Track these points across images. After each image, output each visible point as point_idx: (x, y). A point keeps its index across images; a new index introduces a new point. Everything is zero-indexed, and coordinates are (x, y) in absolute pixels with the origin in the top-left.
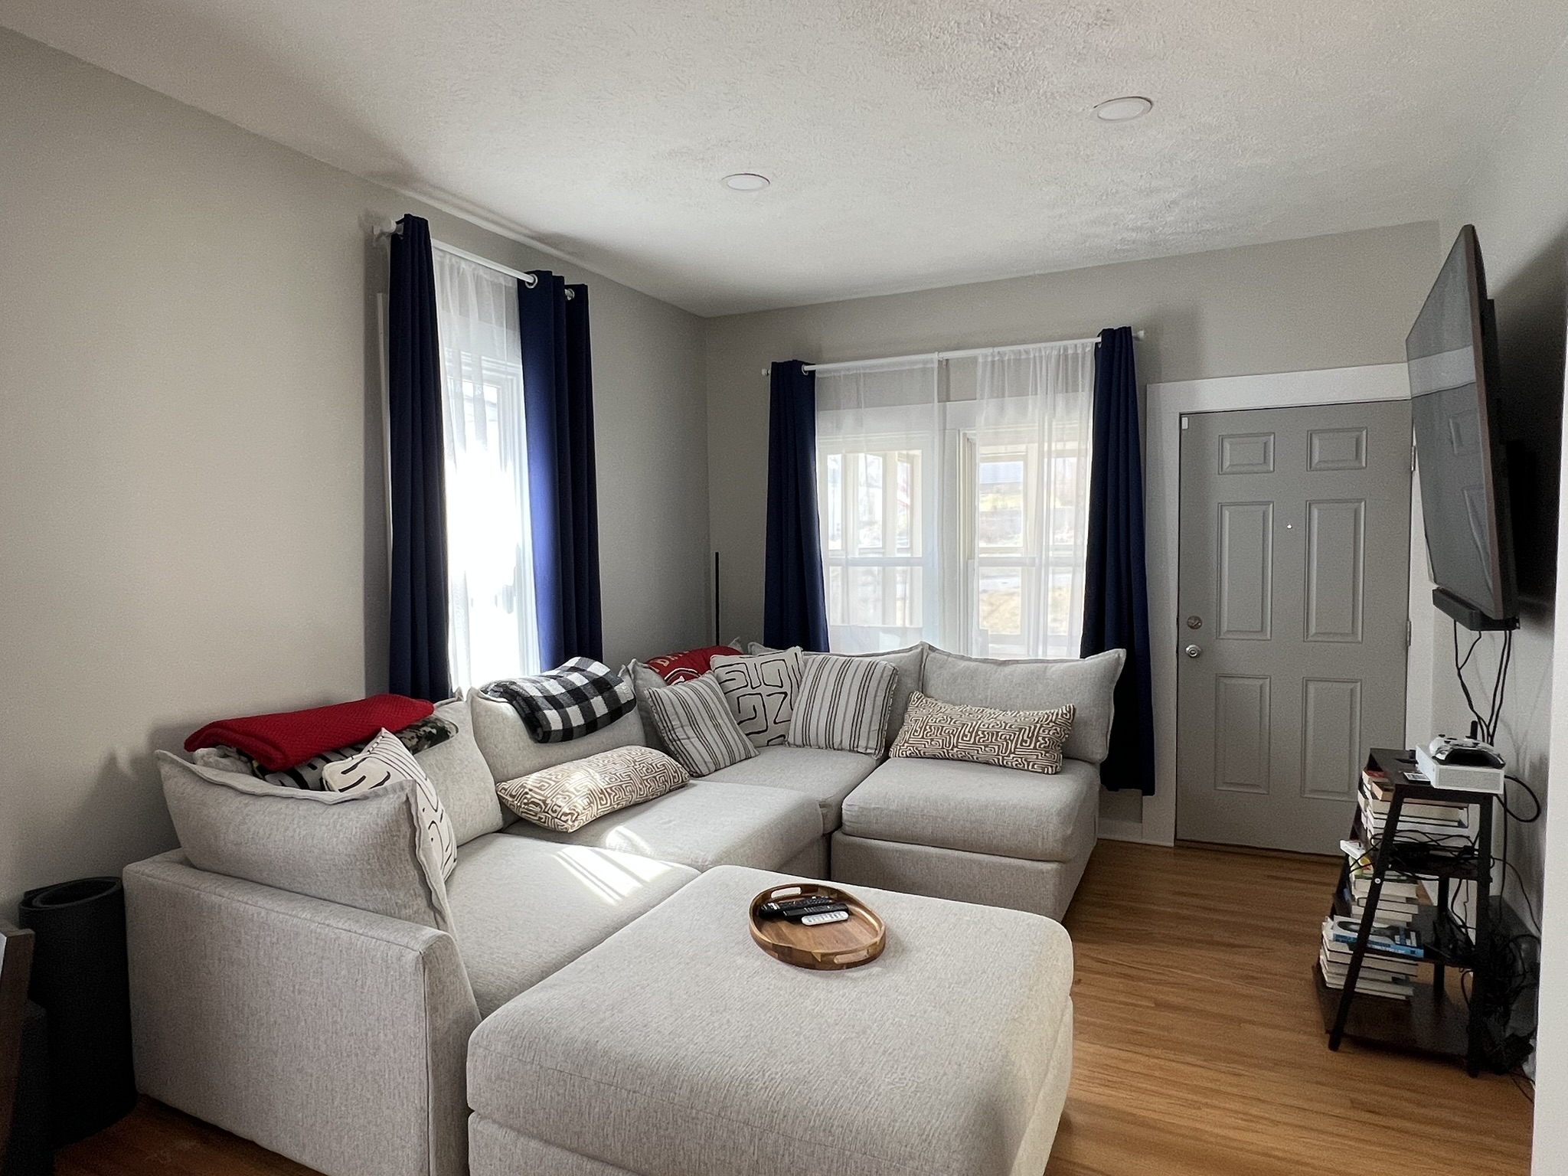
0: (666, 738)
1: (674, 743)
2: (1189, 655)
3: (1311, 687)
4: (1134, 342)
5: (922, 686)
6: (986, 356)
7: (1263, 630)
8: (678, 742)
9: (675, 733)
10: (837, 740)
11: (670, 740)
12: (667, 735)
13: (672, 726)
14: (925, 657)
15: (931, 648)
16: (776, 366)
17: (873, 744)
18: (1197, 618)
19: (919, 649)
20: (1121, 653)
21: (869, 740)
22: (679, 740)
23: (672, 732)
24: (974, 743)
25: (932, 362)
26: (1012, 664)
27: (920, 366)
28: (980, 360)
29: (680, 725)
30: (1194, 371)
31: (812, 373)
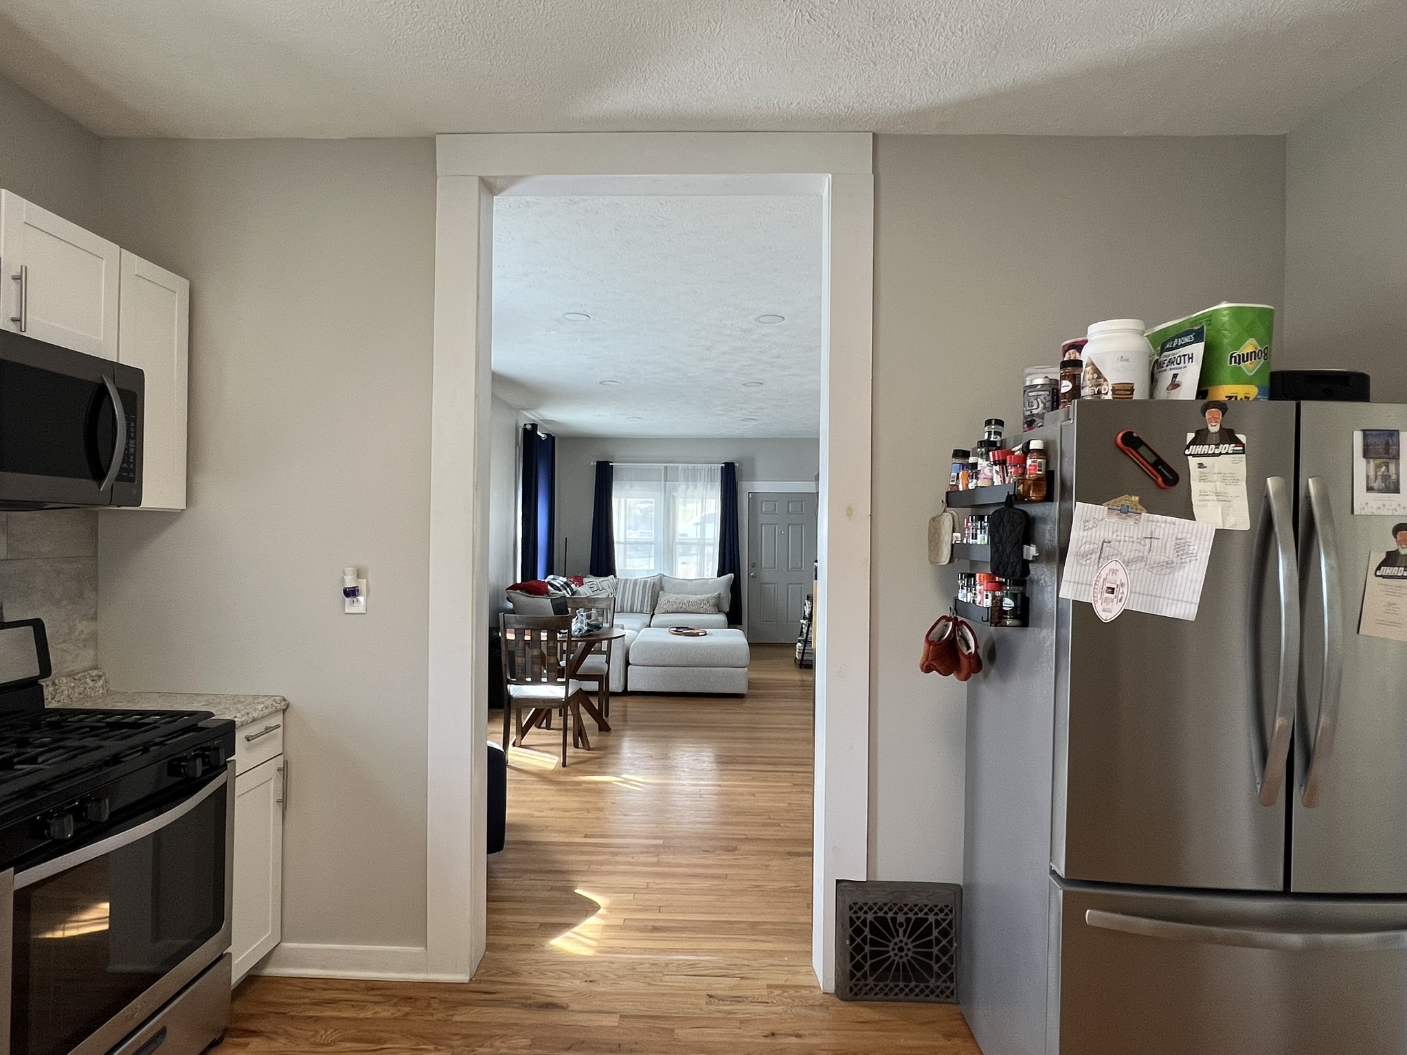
2: (752, 576)
3: (790, 587)
4: (736, 468)
5: (662, 589)
6: (682, 466)
7: (775, 568)
10: (635, 609)
14: (662, 579)
15: (664, 576)
16: (598, 462)
17: (649, 609)
18: (755, 564)
19: (660, 576)
20: (733, 574)
21: (647, 608)
25: (662, 467)
27: (658, 468)
28: (680, 467)
30: (753, 478)
31: (612, 466)
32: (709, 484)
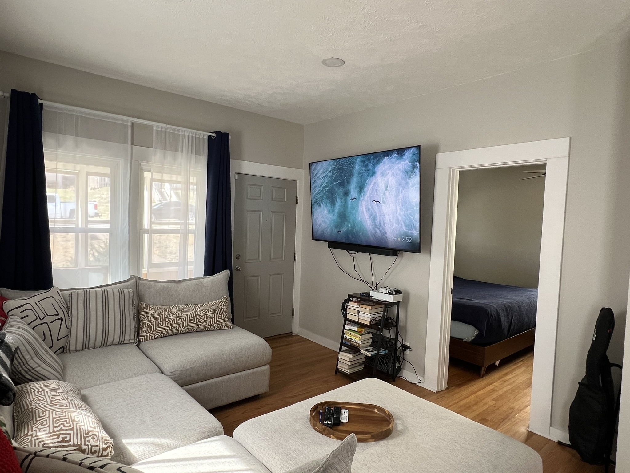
0: (23, 371)
1: (30, 373)
2: (237, 269)
5: (141, 299)
6: (158, 127)
7: (258, 259)
8: (33, 371)
9: (29, 365)
10: (110, 340)
11: (26, 372)
12: (23, 369)
13: (26, 361)
14: (138, 284)
16: (14, 92)
17: (133, 337)
18: (240, 255)
19: (134, 280)
20: (228, 271)
21: (130, 335)
22: (33, 369)
23: (26, 365)
24: (197, 323)
25: (127, 122)
26: (183, 282)
27: (121, 122)
28: (155, 128)
29: (30, 358)
30: (240, 157)
31: (41, 104)
32: (193, 155)
